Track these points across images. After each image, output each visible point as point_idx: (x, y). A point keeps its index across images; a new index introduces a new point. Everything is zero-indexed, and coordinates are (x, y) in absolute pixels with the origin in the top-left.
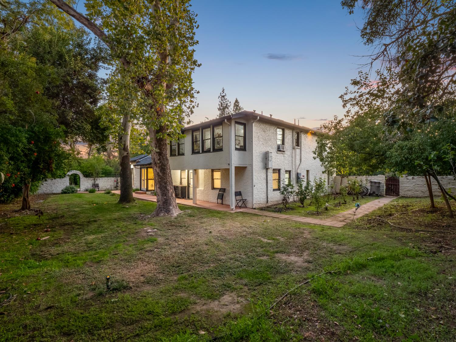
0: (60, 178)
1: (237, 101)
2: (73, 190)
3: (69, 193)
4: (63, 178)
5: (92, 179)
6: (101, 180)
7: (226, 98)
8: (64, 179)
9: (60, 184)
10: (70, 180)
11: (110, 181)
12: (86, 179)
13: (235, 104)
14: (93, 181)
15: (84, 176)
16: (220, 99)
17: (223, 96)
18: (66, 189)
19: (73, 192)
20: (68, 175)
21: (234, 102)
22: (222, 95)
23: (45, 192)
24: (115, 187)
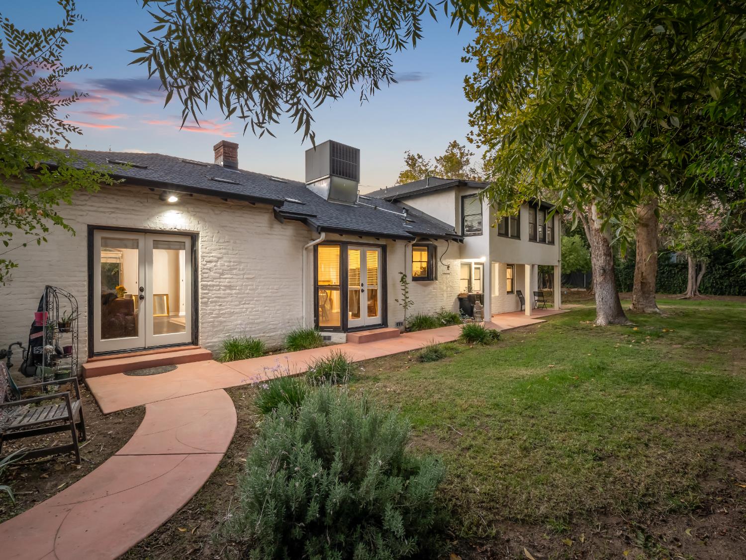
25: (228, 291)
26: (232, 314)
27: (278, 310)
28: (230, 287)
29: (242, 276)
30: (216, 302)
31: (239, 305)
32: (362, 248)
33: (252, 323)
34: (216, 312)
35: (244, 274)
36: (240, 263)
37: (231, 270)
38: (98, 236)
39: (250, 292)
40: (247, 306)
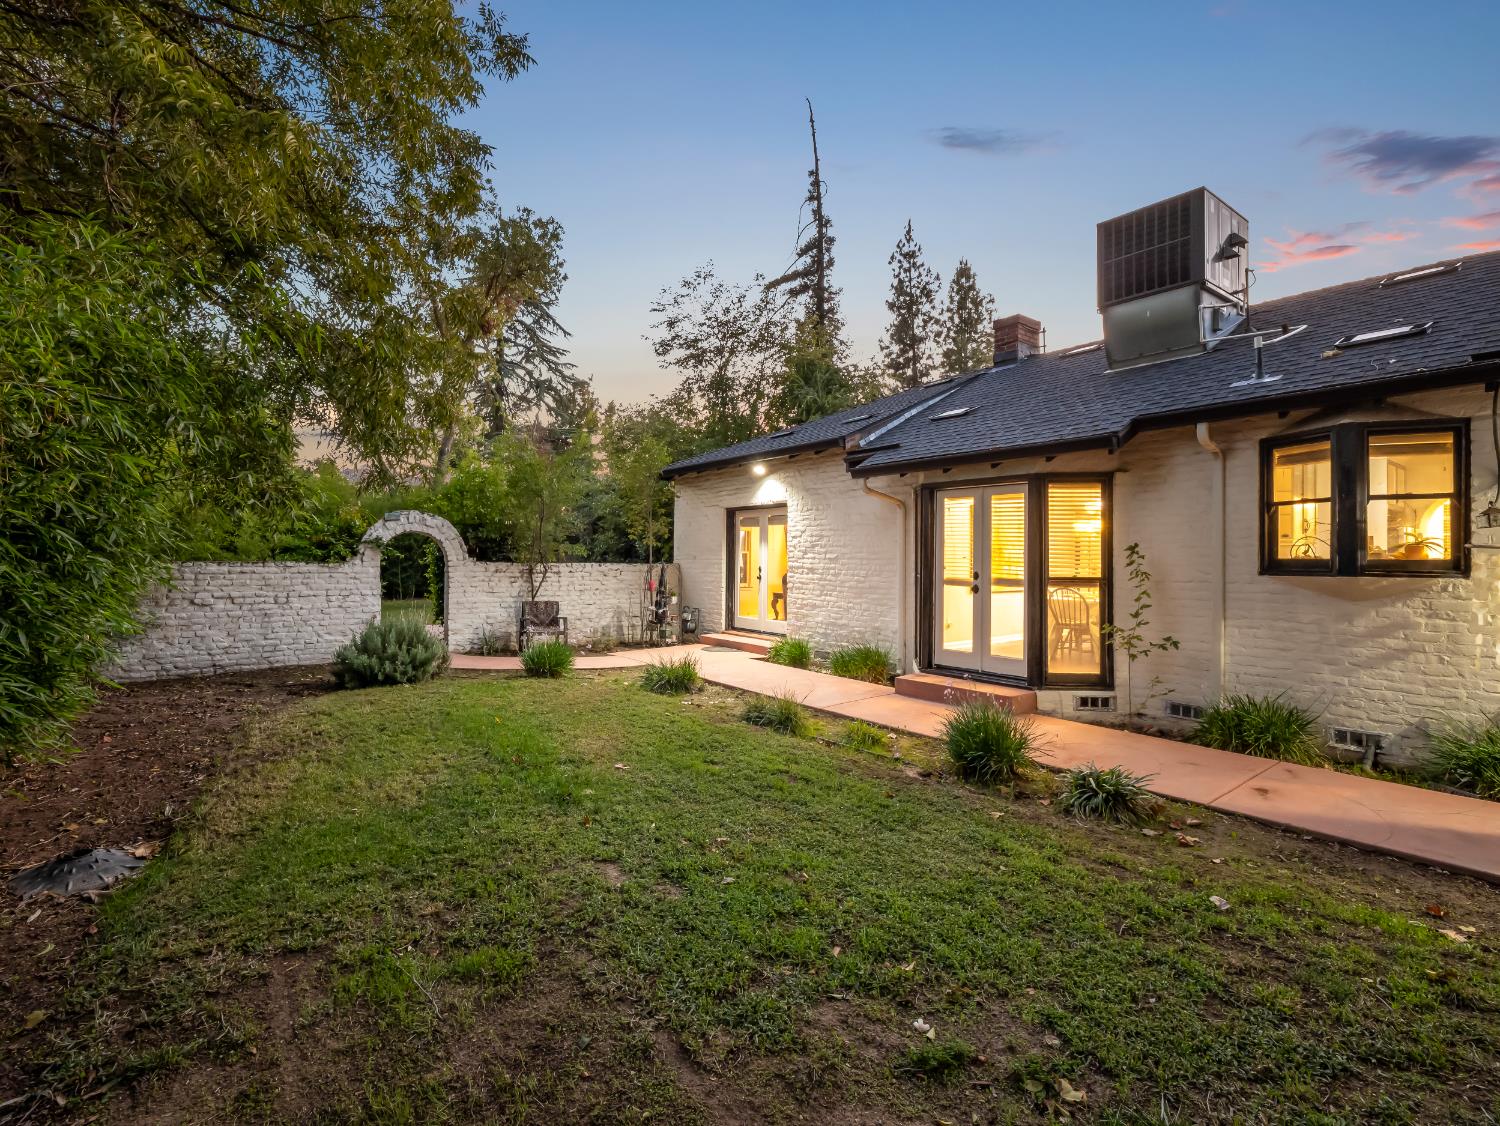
0: (323, 560)
1: (964, 272)
2: (420, 652)
3: (390, 681)
4: (343, 559)
5: (515, 569)
6: (564, 580)
7: (919, 260)
8: (346, 568)
9: (321, 602)
10: (385, 572)
11: (611, 583)
12: (480, 569)
13: (957, 282)
14: (520, 585)
15: (471, 553)
16: (896, 265)
17: (910, 256)
18: (364, 648)
19: (418, 670)
20: (376, 543)
21: (952, 275)
22: (905, 250)
23: (225, 660)
24: (651, 626)
25: (810, 575)
26: (814, 606)
27: (865, 610)
28: (812, 570)
29: (823, 556)
30: (799, 588)
31: (820, 595)
32: (979, 492)
33: (834, 624)
34: (799, 601)
35: (826, 553)
36: (821, 537)
37: (813, 546)
38: (739, 517)
39: (833, 578)
40: (828, 598)
